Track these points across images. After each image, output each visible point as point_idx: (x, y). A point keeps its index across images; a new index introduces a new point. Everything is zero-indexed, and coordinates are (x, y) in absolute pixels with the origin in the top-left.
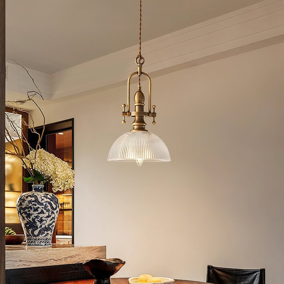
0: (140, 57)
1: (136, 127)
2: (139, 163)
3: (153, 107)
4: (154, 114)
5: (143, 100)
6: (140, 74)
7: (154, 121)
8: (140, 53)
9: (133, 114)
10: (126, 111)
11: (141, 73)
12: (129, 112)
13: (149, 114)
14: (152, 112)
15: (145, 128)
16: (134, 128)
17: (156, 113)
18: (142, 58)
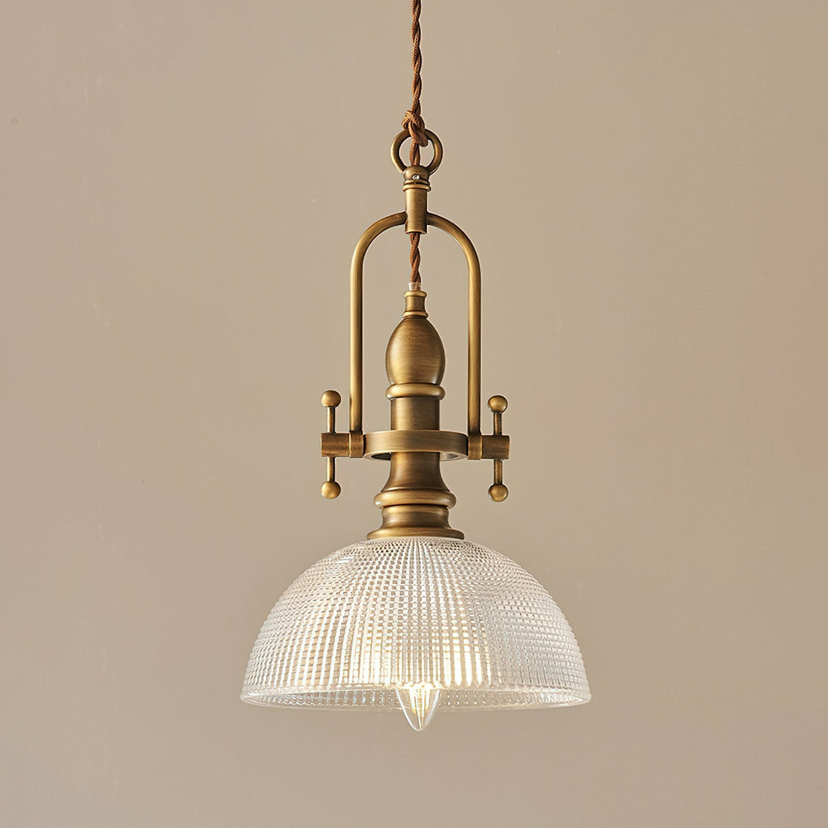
0: (419, 131)
1: (395, 515)
2: (414, 717)
3: (494, 403)
4: (499, 445)
5: (438, 364)
6: (416, 226)
7: (498, 484)
8: (416, 109)
9: (381, 441)
10: (343, 427)
11: (426, 219)
12: (357, 431)
13: (466, 443)
14: (487, 429)
15: (446, 517)
16: (385, 519)
17: (507, 437)
18: (430, 136)
